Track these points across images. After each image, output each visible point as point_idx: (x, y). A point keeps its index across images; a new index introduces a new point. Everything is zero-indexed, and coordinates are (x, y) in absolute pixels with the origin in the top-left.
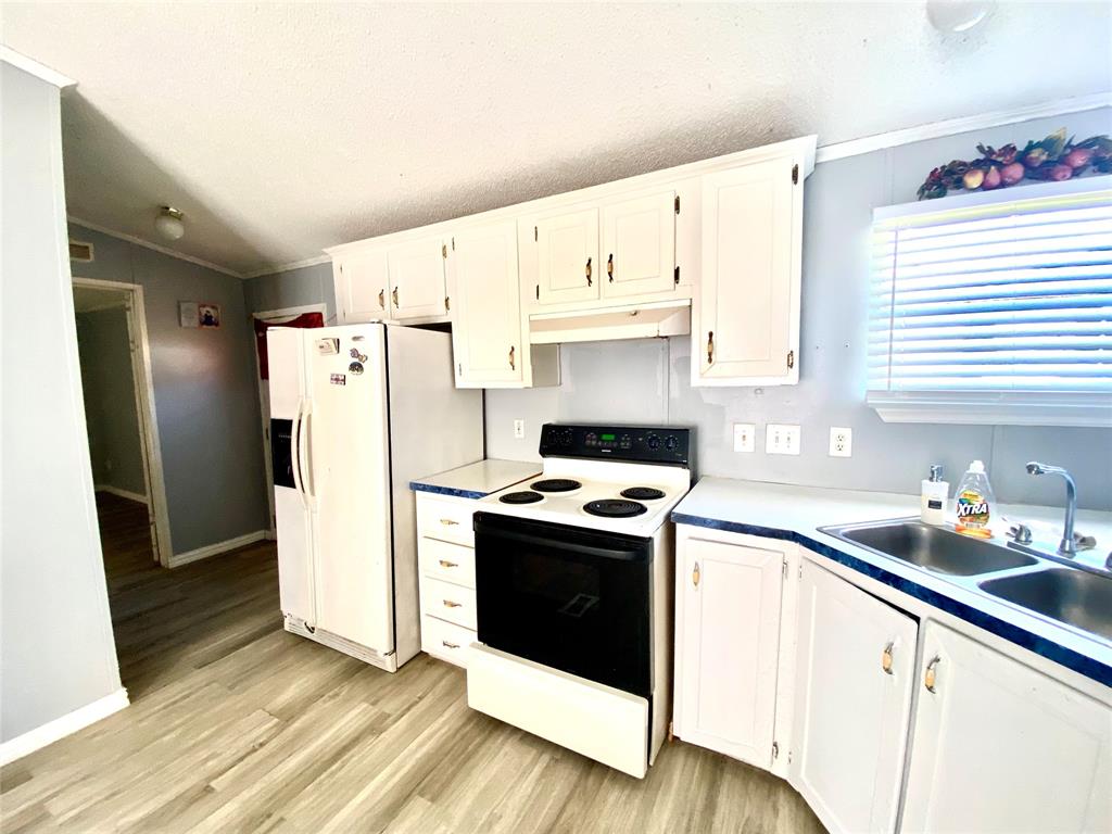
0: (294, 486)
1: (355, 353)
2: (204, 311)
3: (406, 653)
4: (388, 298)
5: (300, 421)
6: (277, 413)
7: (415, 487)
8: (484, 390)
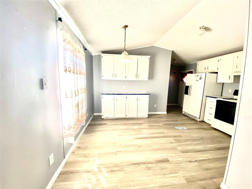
0: (188, 94)
1: (200, 77)
2: (174, 72)
3: (201, 119)
4: (206, 68)
5: (190, 86)
6: (187, 85)
7: (207, 96)
8: (223, 83)
